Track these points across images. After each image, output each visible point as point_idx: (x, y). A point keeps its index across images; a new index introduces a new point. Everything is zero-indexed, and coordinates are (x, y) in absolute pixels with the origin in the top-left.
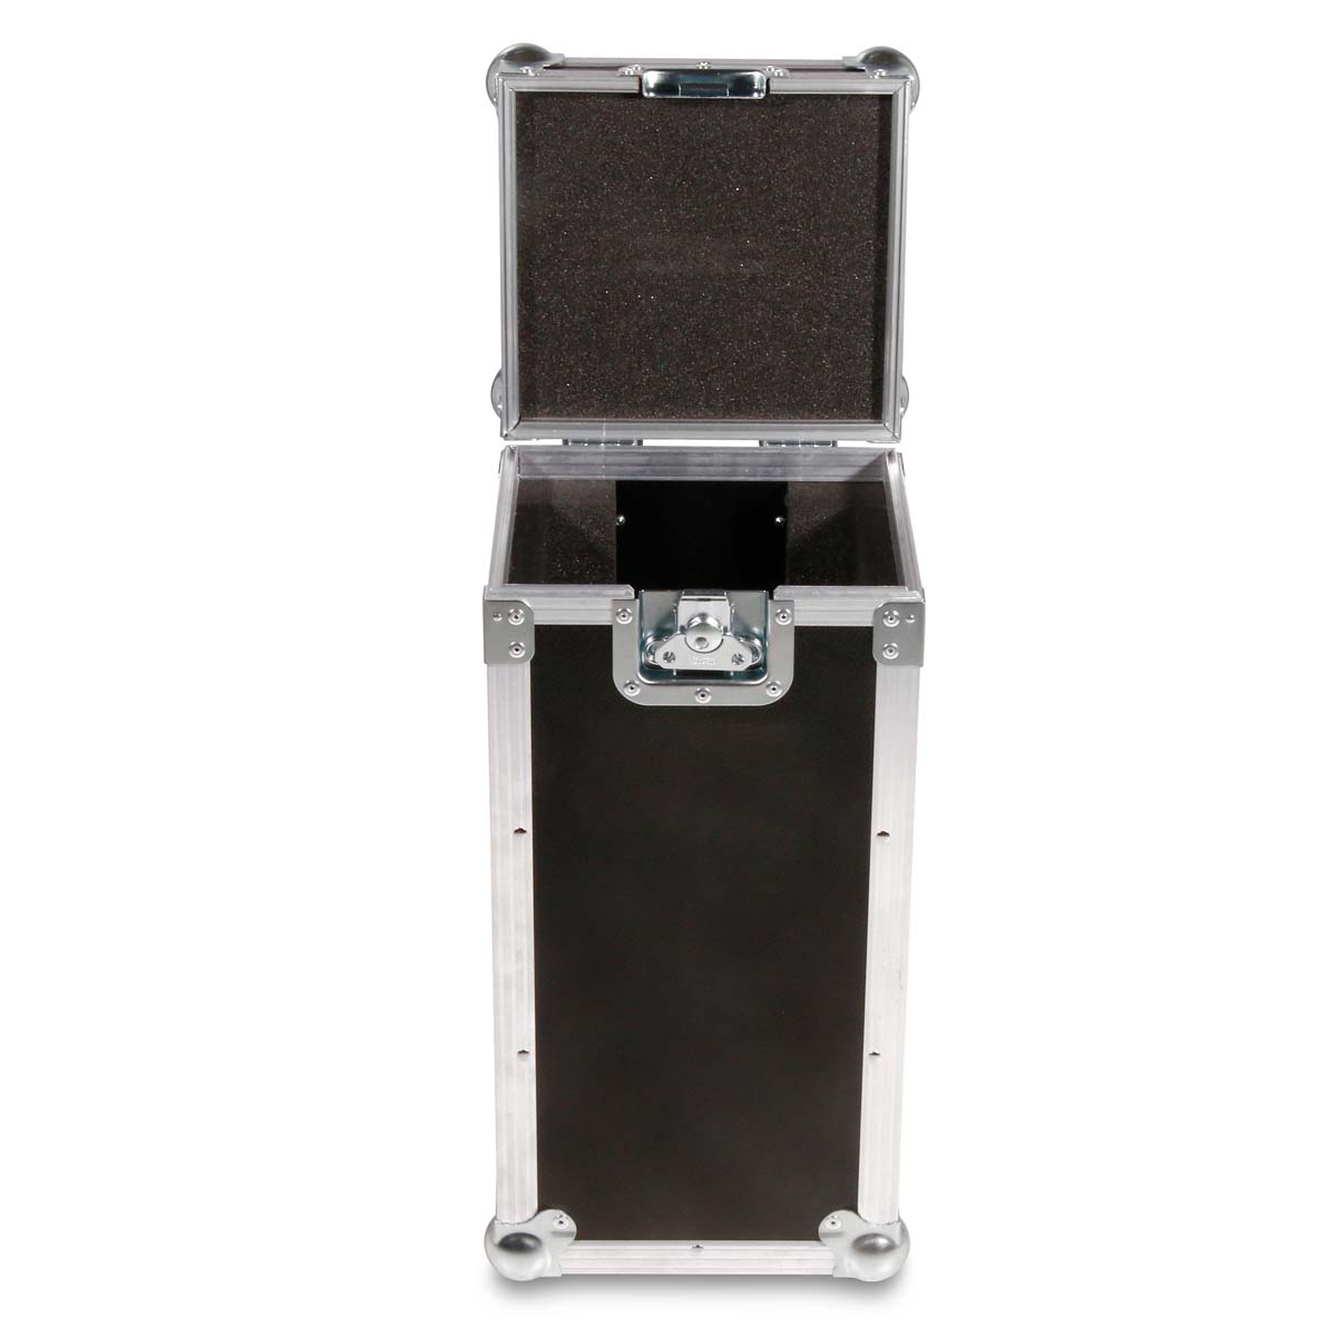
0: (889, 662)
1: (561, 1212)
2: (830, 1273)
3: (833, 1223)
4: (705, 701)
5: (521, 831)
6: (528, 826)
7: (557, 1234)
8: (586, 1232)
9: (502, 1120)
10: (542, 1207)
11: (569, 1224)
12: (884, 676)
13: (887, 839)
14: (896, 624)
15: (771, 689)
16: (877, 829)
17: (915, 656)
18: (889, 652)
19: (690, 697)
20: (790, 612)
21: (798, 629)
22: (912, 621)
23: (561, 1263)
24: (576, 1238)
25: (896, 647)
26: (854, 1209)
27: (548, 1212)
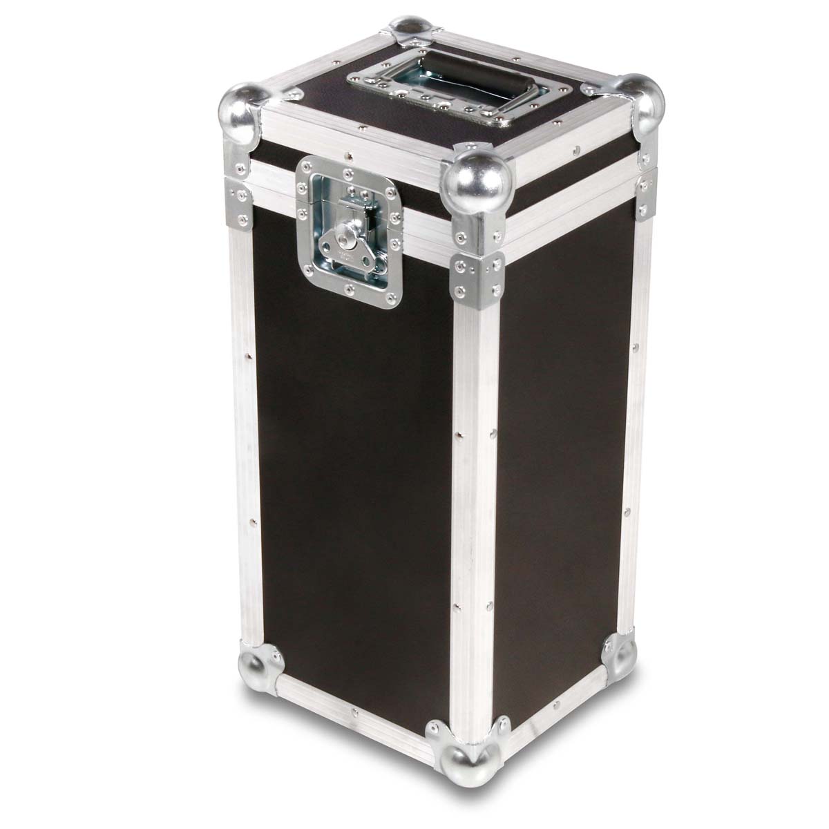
0: (460, 301)
1: (278, 654)
2: (432, 766)
3: (433, 728)
4: (351, 295)
5: (249, 357)
6: (254, 355)
7: (274, 664)
8: (289, 670)
10: (267, 641)
11: (280, 660)
12: (458, 311)
13: (461, 439)
14: (463, 271)
15: (389, 298)
16: (455, 430)
17: (475, 301)
18: (458, 292)
19: (343, 288)
20: (399, 243)
21: (404, 256)
22: (473, 273)
23: (278, 687)
24: (284, 672)
25: (464, 290)
26: (447, 723)
27: (269, 646)
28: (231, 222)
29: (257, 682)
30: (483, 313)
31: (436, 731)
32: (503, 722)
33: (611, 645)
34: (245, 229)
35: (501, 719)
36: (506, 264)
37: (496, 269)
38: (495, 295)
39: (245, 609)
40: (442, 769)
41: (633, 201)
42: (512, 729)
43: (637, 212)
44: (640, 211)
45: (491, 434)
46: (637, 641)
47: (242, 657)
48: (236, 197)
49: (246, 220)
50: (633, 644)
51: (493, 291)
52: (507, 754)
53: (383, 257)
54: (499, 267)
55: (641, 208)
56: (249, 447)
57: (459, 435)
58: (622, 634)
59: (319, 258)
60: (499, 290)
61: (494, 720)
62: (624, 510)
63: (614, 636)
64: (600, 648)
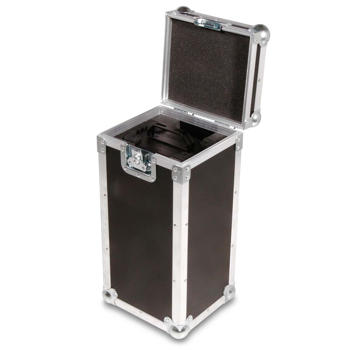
0: (175, 181)
1: (115, 292)
2: (166, 331)
3: (166, 319)
4: (139, 177)
5: (105, 195)
6: (107, 194)
7: (114, 295)
8: (119, 297)
9: (104, 263)
10: (112, 287)
11: (116, 294)
12: (175, 184)
13: (176, 227)
14: (176, 171)
15: (151, 178)
16: (174, 223)
17: (180, 181)
18: (175, 178)
19: (136, 174)
20: (155, 160)
21: (157, 165)
22: (180, 172)
23: (115, 302)
24: (117, 298)
25: (177, 177)
26: (171, 318)
27: (112, 289)
28: (99, 150)
29: (109, 300)
30: (183, 185)
31: (167, 320)
32: (190, 317)
33: (227, 289)
34: (104, 153)
35: (189, 316)
36: (191, 169)
37: (187, 171)
38: (187, 179)
39: (104, 276)
40: (169, 332)
41: (235, 145)
42: (193, 319)
43: (236, 148)
44: (237, 148)
45: (186, 225)
46: (236, 287)
47: (104, 292)
48: (100, 142)
49: (104, 151)
50: (234, 288)
51: (187, 178)
52: (191, 328)
53: (149, 165)
54: (189, 170)
55: (237, 147)
56: (105, 224)
57: (175, 225)
58: (230, 285)
59: (128, 164)
60: (189, 178)
61: (187, 317)
62: (231, 245)
63: (228, 286)
64: (223, 290)
